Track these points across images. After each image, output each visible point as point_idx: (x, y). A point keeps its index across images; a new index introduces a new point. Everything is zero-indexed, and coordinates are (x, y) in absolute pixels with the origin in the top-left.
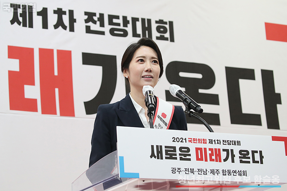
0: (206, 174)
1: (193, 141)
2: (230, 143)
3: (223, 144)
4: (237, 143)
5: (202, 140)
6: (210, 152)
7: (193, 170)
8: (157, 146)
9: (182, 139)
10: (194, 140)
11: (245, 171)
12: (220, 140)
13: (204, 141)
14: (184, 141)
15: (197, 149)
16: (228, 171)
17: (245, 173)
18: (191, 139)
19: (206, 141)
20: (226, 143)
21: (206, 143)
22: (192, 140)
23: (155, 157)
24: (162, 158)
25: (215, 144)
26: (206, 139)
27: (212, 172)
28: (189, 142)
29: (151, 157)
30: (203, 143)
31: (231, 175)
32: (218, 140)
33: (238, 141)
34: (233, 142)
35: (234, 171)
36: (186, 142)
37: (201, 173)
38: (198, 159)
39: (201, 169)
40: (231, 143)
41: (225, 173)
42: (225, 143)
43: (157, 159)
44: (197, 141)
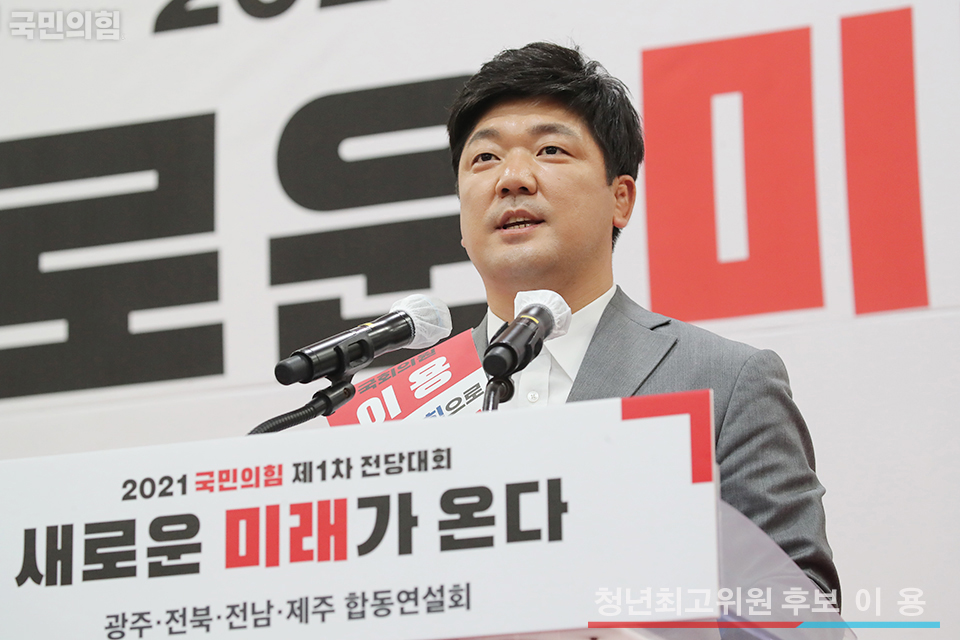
0: (264, 622)
1: (216, 485)
2: (397, 464)
3: (365, 474)
4: (435, 459)
5: (262, 472)
6: (295, 521)
7: (208, 614)
8: (51, 531)
9: (166, 483)
10: (224, 476)
11: (463, 586)
12: (348, 460)
13: (273, 476)
14: (176, 488)
15: (233, 517)
16: (376, 598)
17: (464, 594)
18: (207, 478)
19: (280, 473)
20: (378, 466)
21: (280, 482)
22: (216, 477)
23: (37, 579)
24: (67, 580)
25: (324, 478)
26: (280, 467)
27: (298, 612)
28: (198, 489)
29: (20, 580)
30: (267, 484)
31: (389, 612)
32: (338, 462)
33: (439, 450)
34: (415, 459)
35: (408, 594)
36: (184, 492)
37: (245, 619)
38: (233, 560)
39: (245, 604)
40: (405, 465)
41: (359, 609)
42: (370, 470)
43: (48, 584)
44: (235, 480)
